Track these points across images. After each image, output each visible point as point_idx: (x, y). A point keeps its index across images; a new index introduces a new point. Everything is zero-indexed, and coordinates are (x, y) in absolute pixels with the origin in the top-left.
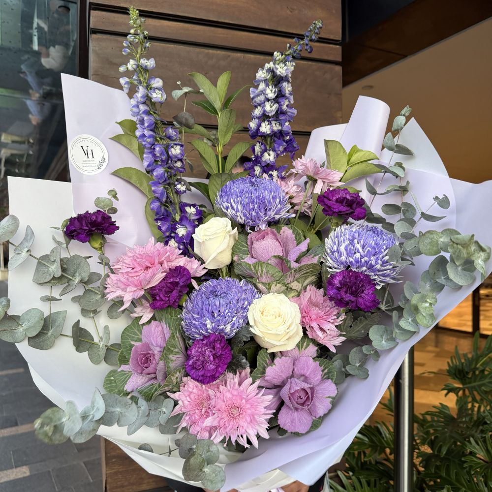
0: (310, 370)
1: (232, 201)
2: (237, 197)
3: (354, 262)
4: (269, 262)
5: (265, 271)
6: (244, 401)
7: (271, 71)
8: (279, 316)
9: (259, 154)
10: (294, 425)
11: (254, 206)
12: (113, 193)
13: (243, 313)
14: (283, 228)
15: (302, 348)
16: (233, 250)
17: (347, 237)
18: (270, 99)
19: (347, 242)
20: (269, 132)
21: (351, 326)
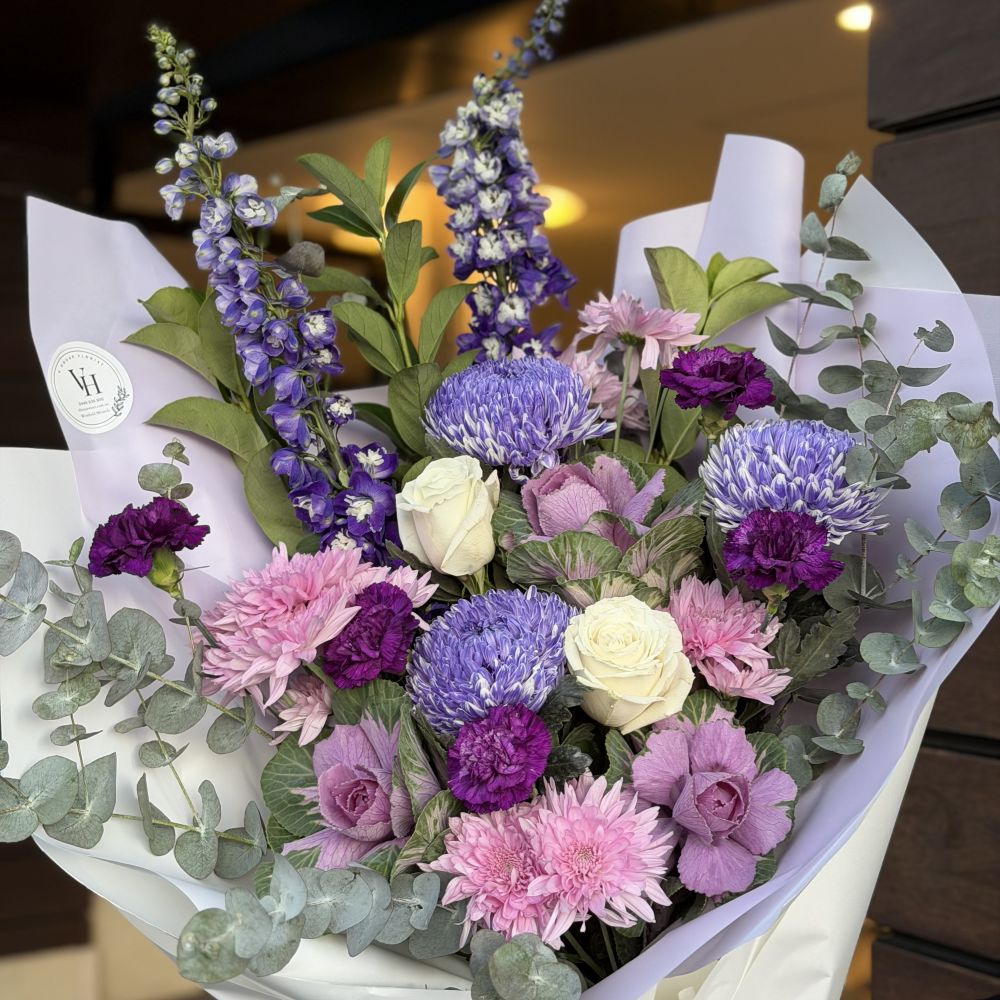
0: (728, 749)
1: (467, 417)
2: (478, 406)
3: (774, 494)
4: (586, 529)
5: (580, 555)
6: (600, 829)
7: (477, 122)
8: (634, 640)
9: (489, 310)
10: (716, 877)
11: (520, 419)
12: (176, 449)
13: (553, 653)
14: (597, 459)
15: (699, 716)
16: (494, 527)
17: (749, 445)
18: (488, 182)
19: (752, 456)
20: (502, 256)
21: (799, 650)
